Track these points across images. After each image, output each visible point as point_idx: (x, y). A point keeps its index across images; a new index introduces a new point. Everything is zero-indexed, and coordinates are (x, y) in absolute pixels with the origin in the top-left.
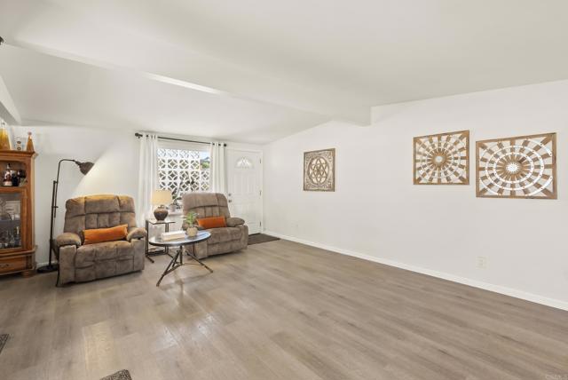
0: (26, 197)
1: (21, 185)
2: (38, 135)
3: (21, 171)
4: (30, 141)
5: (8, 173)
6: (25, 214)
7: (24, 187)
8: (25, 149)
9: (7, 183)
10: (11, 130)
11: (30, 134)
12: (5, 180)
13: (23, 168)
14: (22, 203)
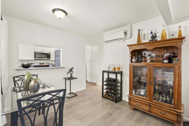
0: (177, 71)
1: (174, 62)
2: (185, 27)
3: (174, 53)
4: (180, 31)
5: (166, 55)
6: (177, 83)
7: (176, 64)
8: (177, 37)
9: (165, 61)
10: (168, 29)
11: (180, 27)
12: (164, 59)
13: (175, 51)
14: (175, 75)
